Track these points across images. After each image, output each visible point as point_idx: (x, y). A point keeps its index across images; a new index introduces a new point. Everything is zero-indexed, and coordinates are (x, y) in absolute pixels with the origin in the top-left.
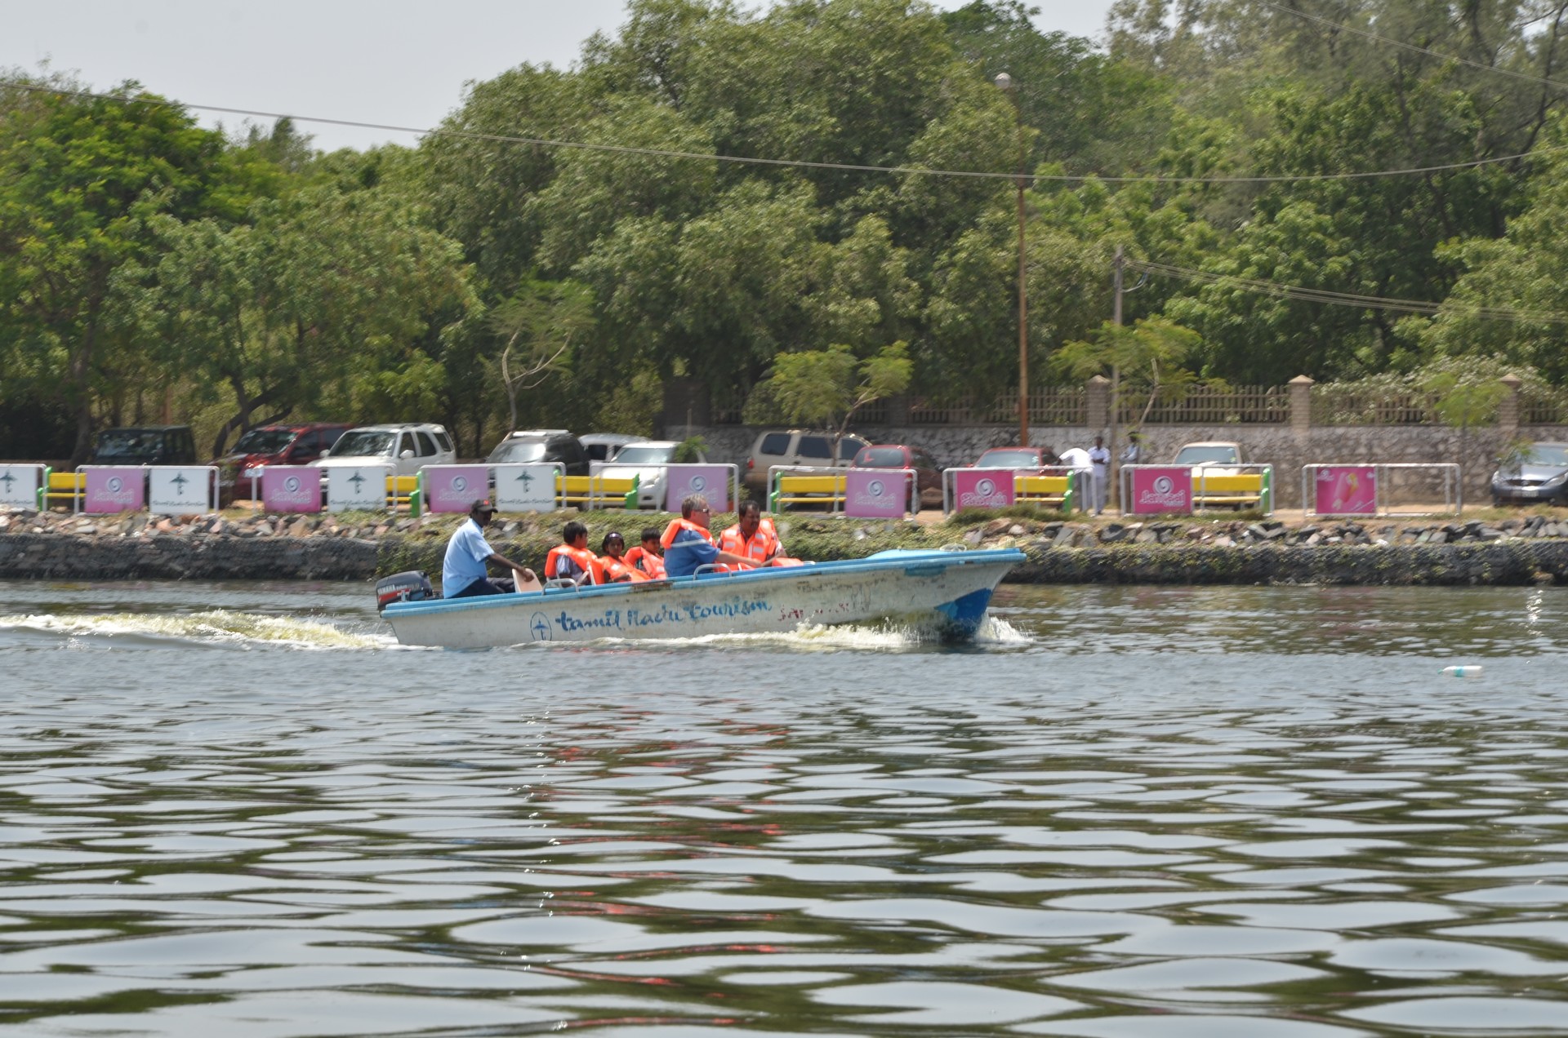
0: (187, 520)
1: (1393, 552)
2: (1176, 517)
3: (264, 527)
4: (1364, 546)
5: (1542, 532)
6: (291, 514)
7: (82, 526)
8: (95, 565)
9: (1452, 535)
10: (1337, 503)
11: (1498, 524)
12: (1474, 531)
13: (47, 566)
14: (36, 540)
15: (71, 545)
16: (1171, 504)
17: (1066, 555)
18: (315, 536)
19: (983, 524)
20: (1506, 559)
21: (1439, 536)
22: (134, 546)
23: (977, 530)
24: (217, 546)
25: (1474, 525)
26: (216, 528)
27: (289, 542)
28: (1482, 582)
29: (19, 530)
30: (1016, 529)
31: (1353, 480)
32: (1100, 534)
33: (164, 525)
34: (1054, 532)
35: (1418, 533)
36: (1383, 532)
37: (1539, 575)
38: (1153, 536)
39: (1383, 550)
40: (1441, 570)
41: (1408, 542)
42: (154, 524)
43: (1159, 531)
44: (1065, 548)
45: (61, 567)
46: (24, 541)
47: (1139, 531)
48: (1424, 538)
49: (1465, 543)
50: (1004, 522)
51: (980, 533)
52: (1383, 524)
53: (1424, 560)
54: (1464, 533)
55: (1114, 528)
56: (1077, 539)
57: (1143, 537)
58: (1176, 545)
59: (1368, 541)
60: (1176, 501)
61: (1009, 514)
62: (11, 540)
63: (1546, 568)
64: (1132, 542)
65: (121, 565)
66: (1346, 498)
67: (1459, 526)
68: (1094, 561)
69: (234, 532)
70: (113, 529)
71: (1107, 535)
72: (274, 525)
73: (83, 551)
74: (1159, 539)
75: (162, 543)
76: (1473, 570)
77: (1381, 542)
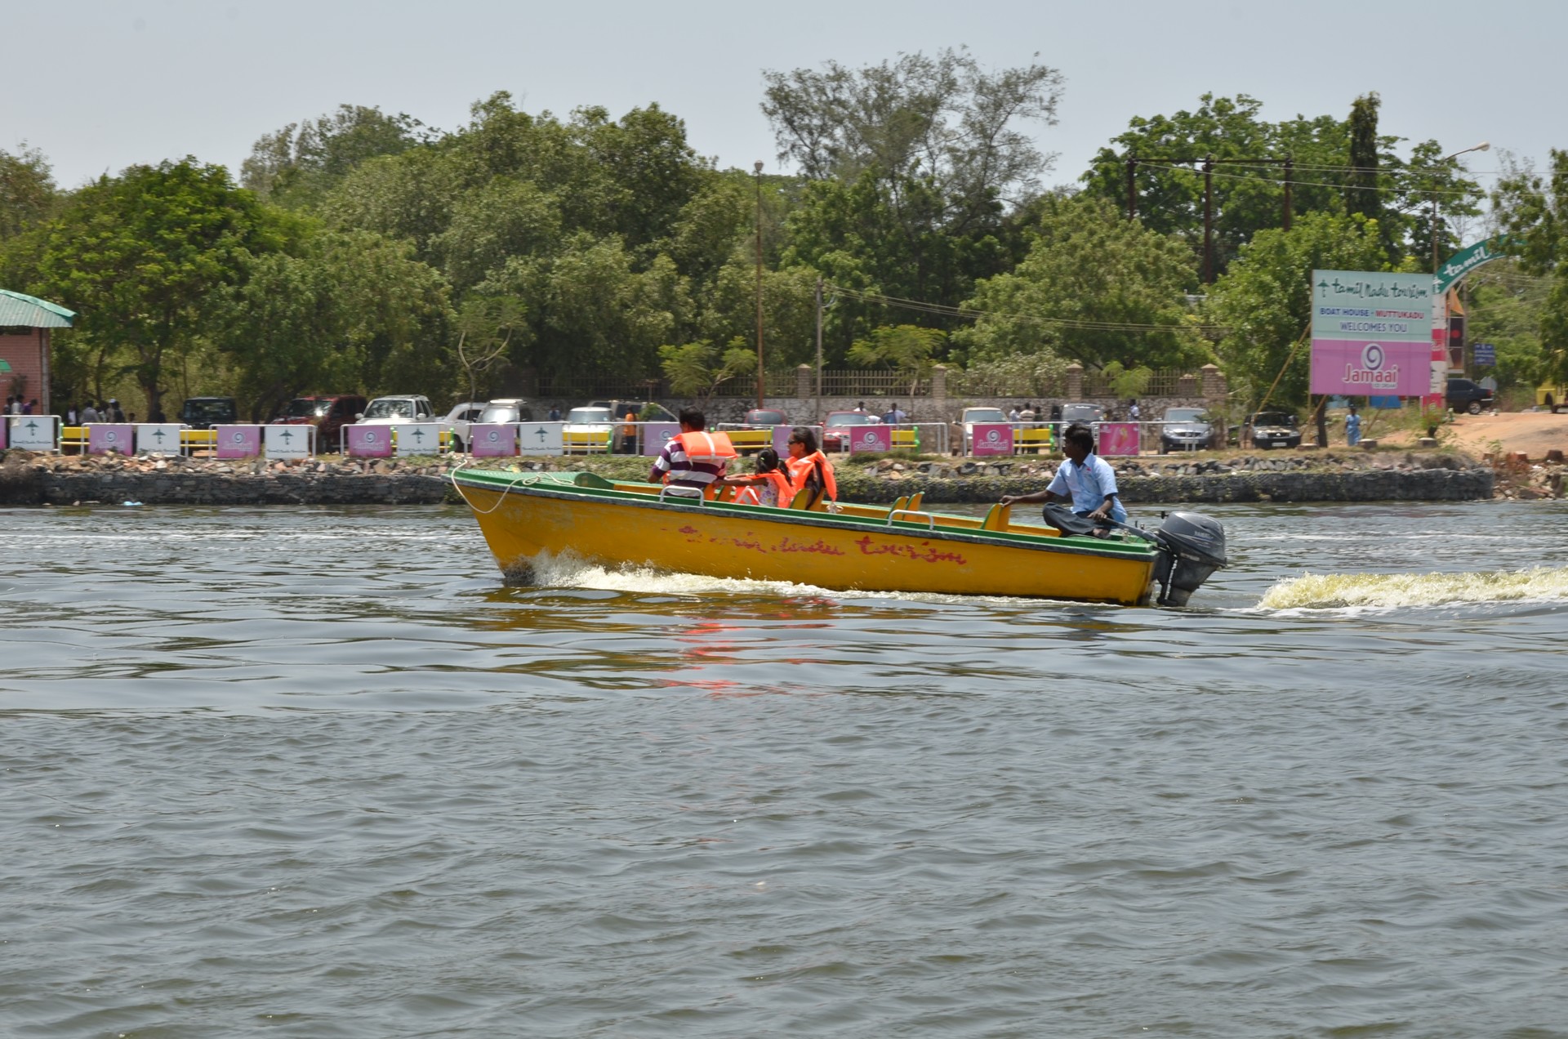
0: (297, 463)
1: (1165, 481)
2: (1005, 458)
3: (357, 468)
4: (1141, 477)
5: (1257, 467)
6: (373, 458)
7: (222, 468)
8: (233, 495)
9: (1200, 469)
10: (1113, 448)
11: (1228, 462)
12: (1213, 466)
13: (197, 496)
14: (189, 477)
15: (215, 480)
16: (999, 449)
17: (940, 484)
18: (393, 474)
19: (874, 463)
20: (1241, 485)
21: (1191, 470)
22: (262, 481)
23: (872, 467)
24: (325, 481)
25: (1213, 463)
26: (321, 468)
27: (378, 478)
28: (1226, 501)
29: (174, 471)
30: (898, 466)
31: (1124, 432)
32: (958, 470)
33: (280, 466)
34: (926, 468)
35: (1176, 468)
36: (1152, 467)
37: (1263, 496)
38: (997, 471)
39: (1157, 481)
40: (1200, 493)
41: (1171, 473)
42: (272, 466)
43: (1000, 467)
44: (938, 479)
45: (208, 497)
46: (181, 478)
47: (984, 468)
48: (1181, 471)
49: (1210, 474)
50: (889, 462)
51: (875, 470)
52: (1151, 462)
53: (1187, 486)
54: (1207, 468)
55: (969, 465)
56: (945, 473)
57: (989, 471)
58: (1013, 477)
59: (1144, 473)
60: (1002, 446)
61: (891, 456)
62: (170, 478)
63: (1265, 491)
64: (982, 475)
65: (253, 495)
66: (1119, 445)
67: (1203, 463)
68: (961, 488)
69: (337, 471)
70: (246, 469)
71: (964, 470)
72: (362, 466)
73: (225, 485)
74: (1001, 473)
75: (283, 479)
76: (1219, 493)
77: (1154, 474)
